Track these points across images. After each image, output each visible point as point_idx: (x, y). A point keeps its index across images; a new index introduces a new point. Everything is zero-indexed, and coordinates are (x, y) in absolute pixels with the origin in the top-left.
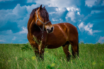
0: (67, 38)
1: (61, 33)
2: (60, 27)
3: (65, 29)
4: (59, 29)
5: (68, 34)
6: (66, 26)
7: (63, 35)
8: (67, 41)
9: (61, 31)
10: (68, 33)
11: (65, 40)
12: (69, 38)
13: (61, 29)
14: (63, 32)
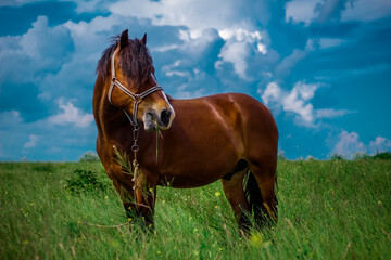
0: (240, 149)
1: (219, 130)
2: (217, 110)
3: (233, 115)
4: (213, 115)
5: (242, 133)
6: (236, 105)
7: (228, 140)
8: (240, 157)
9: (219, 124)
10: (245, 130)
11: (234, 155)
12: (248, 148)
13: (218, 115)
14: (226, 126)
